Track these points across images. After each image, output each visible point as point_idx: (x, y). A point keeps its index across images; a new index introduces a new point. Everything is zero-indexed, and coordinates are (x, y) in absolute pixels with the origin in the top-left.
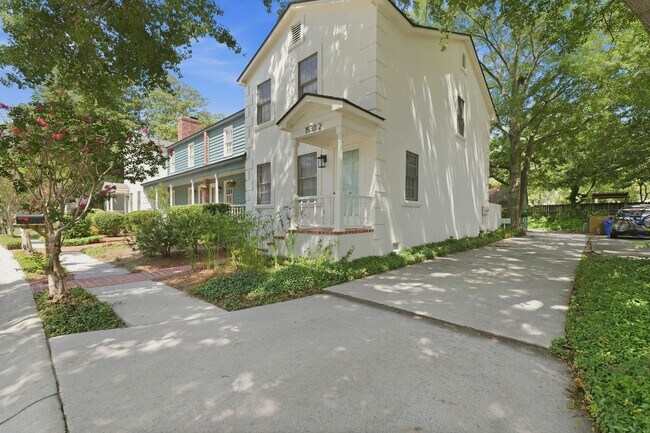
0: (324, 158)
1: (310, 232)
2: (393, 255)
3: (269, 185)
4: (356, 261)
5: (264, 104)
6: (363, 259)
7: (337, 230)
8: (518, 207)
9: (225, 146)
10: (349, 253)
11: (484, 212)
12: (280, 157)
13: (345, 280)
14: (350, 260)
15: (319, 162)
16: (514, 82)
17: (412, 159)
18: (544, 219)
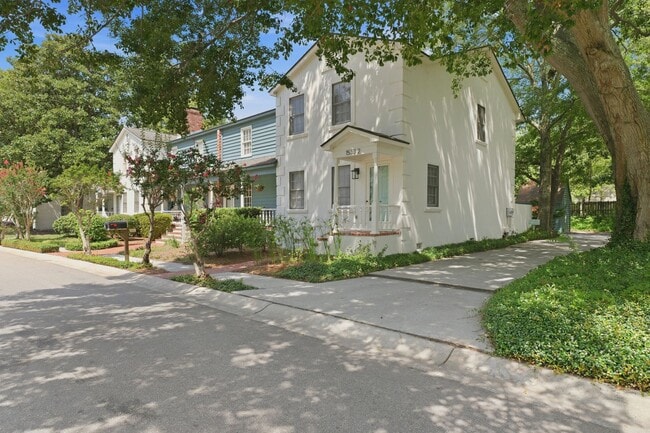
0: (357, 171)
1: (351, 234)
2: (416, 253)
3: (302, 191)
4: (387, 257)
5: (296, 116)
6: (393, 255)
7: (373, 232)
8: (548, 207)
9: (242, 147)
10: (384, 250)
11: (509, 214)
12: (315, 170)
13: (382, 269)
14: (384, 256)
15: (352, 174)
16: (544, 75)
17: (433, 171)
18: (590, 219)
